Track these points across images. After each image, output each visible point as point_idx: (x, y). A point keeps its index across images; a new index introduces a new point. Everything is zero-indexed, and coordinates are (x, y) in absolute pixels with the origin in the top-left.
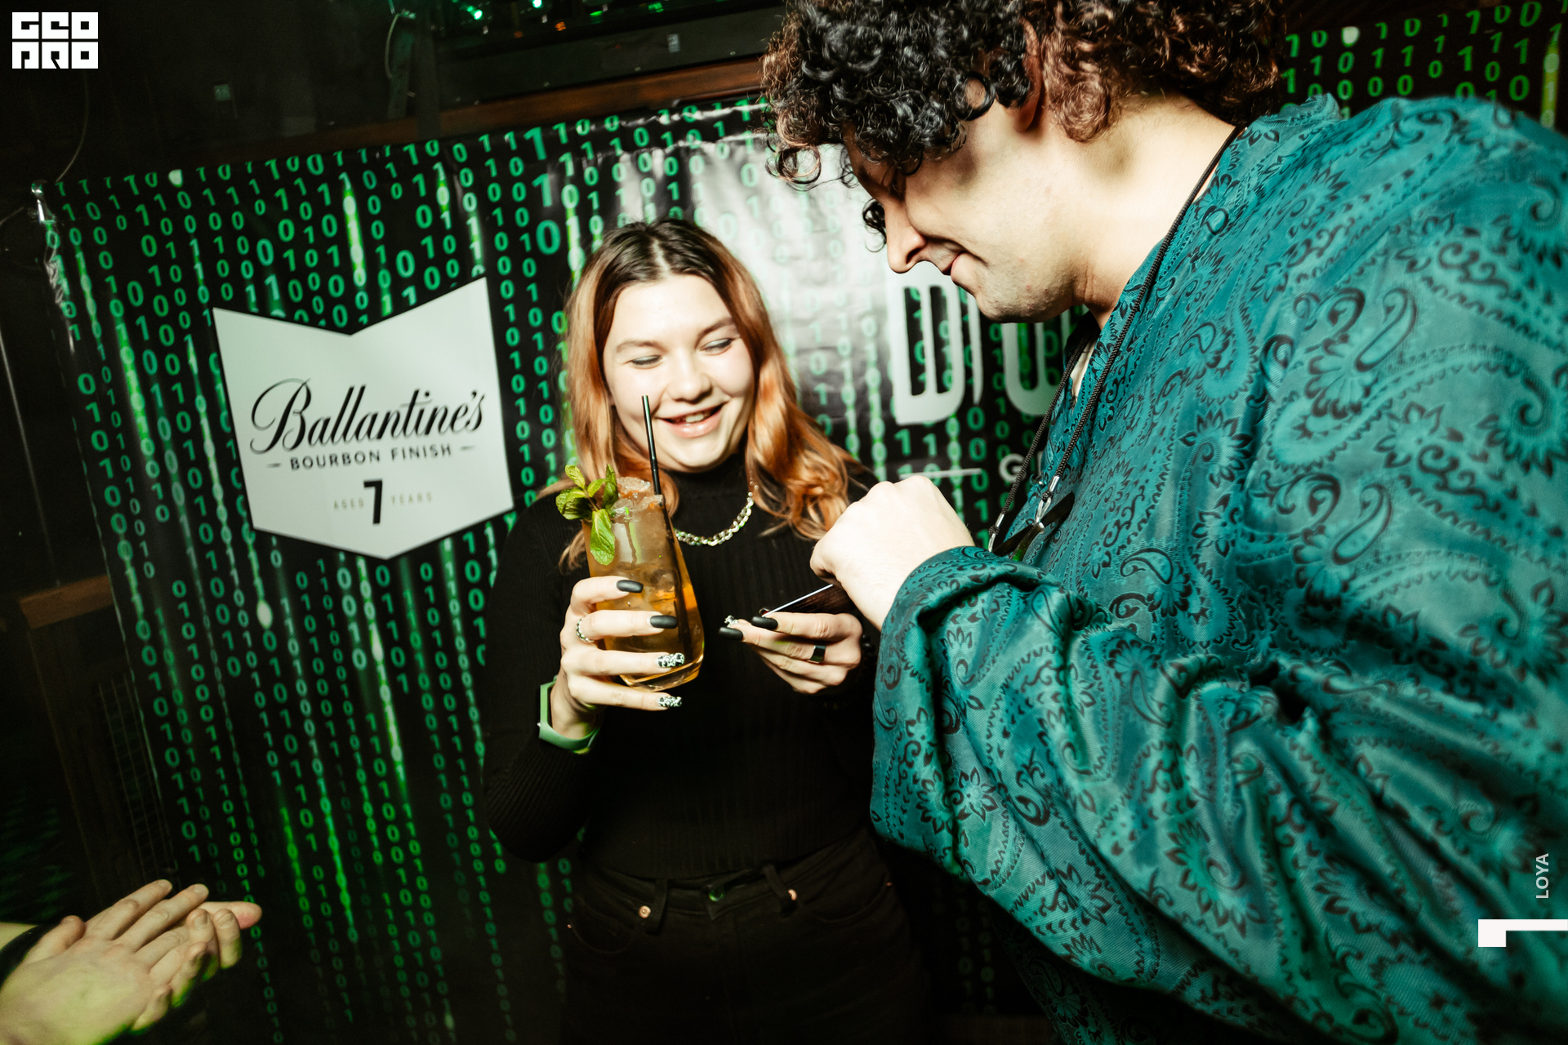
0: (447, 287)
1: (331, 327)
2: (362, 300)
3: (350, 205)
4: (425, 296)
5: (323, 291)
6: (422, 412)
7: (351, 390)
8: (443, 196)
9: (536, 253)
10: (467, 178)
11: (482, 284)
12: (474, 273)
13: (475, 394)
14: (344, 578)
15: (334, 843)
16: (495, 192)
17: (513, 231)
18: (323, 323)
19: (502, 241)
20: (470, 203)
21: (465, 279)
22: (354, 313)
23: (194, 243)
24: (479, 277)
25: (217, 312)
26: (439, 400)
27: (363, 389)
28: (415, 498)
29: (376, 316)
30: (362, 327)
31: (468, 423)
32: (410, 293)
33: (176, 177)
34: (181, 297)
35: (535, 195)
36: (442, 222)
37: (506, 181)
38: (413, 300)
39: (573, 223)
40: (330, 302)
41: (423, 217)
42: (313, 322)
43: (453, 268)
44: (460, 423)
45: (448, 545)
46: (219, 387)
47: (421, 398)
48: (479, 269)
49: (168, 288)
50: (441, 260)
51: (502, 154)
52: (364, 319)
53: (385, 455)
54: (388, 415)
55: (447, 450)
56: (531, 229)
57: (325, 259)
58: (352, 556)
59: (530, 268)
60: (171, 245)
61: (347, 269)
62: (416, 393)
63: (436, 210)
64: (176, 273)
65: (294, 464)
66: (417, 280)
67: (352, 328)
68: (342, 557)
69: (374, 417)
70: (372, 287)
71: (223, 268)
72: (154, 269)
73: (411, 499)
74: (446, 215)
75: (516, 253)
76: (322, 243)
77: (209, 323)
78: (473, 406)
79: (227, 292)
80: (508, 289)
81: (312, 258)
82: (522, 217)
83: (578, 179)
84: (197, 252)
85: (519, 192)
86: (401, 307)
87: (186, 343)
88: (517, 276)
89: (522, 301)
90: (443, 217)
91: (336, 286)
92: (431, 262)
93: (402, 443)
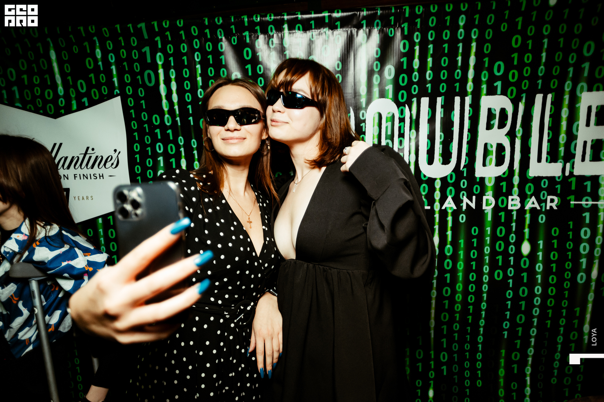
0: (102, 99)
1: (46, 114)
2: (62, 102)
3: (53, 55)
4: (93, 103)
5: (42, 96)
6: (90, 157)
7: (55, 144)
8: (98, 53)
9: (144, 85)
10: (110, 45)
11: (118, 99)
12: (115, 93)
13: (115, 151)
16: (123, 53)
17: (133, 74)
18: (41, 111)
19: (127, 78)
20: (112, 58)
21: (111, 96)
22: (58, 108)
24: (117, 95)
26: (98, 152)
27: (61, 144)
28: (85, 198)
29: (69, 111)
30: (62, 115)
31: (112, 164)
32: (85, 100)
35: (143, 56)
36: (99, 67)
37: (129, 49)
38: (87, 104)
39: (161, 71)
40: (45, 102)
41: (89, 64)
42: (36, 111)
43: (105, 90)
44: (108, 164)
45: (100, 220)
47: (90, 151)
48: (117, 91)
50: (98, 85)
51: (127, 34)
52: (63, 111)
53: (71, 177)
54: (73, 157)
55: (102, 176)
56: (142, 73)
57: (43, 81)
59: (141, 93)
61: (54, 86)
62: (88, 148)
63: (96, 60)
66: (88, 94)
67: (56, 115)
69: (66, 158)
70: (67, 96)
73: (83, 199)
75: (135, 85)
76: (41, 73)
78: (115, 156)
80: (131, 102)
81: (36, 80)
82: (137, 67)
83: (164, 50)
85: (135, 55)
86: (81, 107)
88: (135, 95)
89: (138, 108)
90: (99, 64)
91: (49, 94)
92: (94, 86)
93: (79, 171)
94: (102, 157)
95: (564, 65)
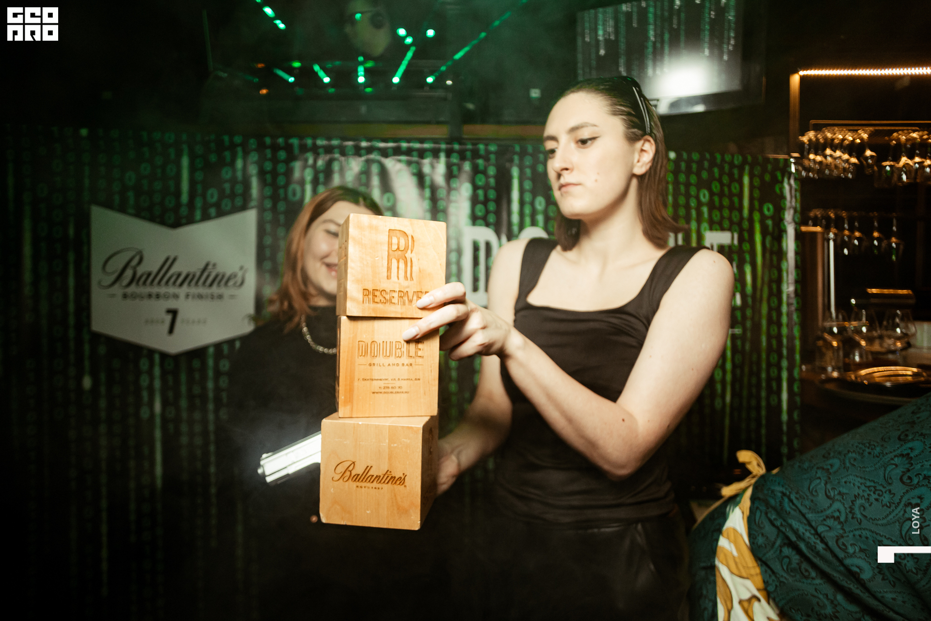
1: (163, 223)
2: (184, 211)
3: (185, 161)
4: (221, 214)
5: (162, 204)
7: (168, 258)
8: (239, 165)
9: (286, 200)
10: (254, 157)
11: (254, 211)
12: (251, 205)
13: (242, 268)
14: (144, 364)
15: (104, 529)
16: (268, 166)
18: (158, 220)
20: (253, 170)
21: (244, 208)
22: (179, 217)
23: (87, 168)
24: (252, 208)
25: (93, 207)
26: (220, 269)
27: (175, 259)
28: (196, 321)
29: (191, 221)
30: (182, 225)
31: (235, 283)
32: (212, 210)
33: (84, 132)
34: (71, 195)
36: (237, 177)
37: (275, 161)
38: (213, 215)
39: (308, 187)
40: (165, 210)
41: (226, 173)
42: (152, 220)
43: (238, 201)
44: (230, 283)
45: (211, 350)
46: (85, 248)
47: (210, 267)
48: (253, 203)
49: (64, 190)
51: (275, 148)
52: (184, 221)
53: (182, 296)
54: (188, 274)
55: (220, 297)
56: (285, 187)
57: (166, 187)
58: (151, 352)
59: (281, 206)
60: (71, 167)
61: (177, 194)
62: (208, 264)
63: (234, 170)
64: (71, 183)
65: (125, 296)
66: (217, 205)
67: (175, 225)
68: (145, 352)
69: (180, 274)
70: (191, 204)
71: (102, 184)
72: (58, 179)
73: (193, 322)
74: (239, 174)
75: (275, 198)
76: (165, 178)
77: (87, 212)
79: (102, 197)
80: (269, 216)
81: (158, 185)
82: (281, 180)
83: (314, 166)
84: (87, 173)
85: (281, 168)
86: (206, 217)
87: (70, 221)
88: (274, 210)
89: (275, 223)
91: (170, 202)
92: (227, 197)
93: (194, 290)
95: (687, 207)
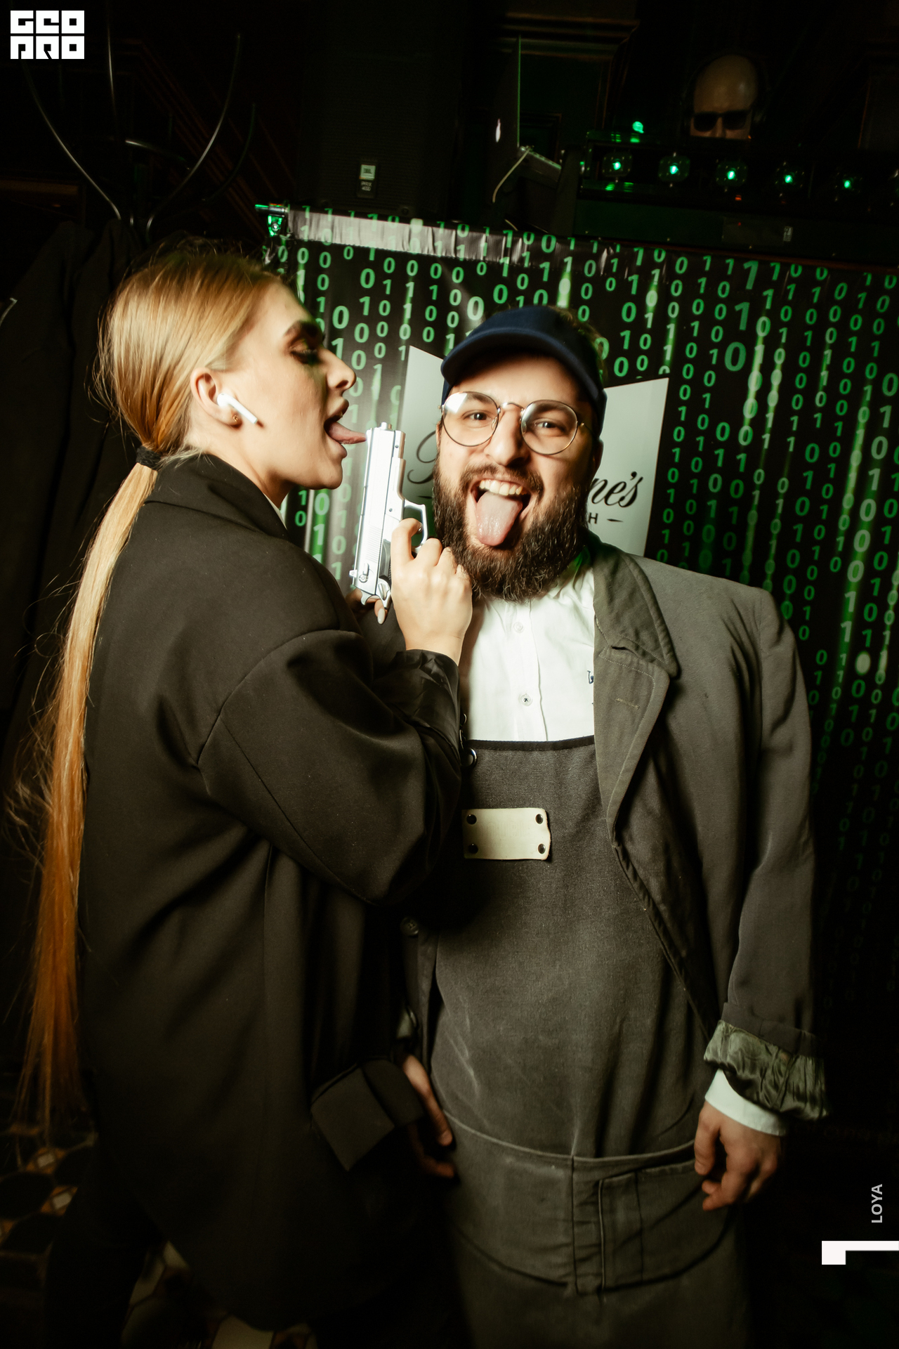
0: (632, 378)
3: (565, 284)
4: (611, 381)
8: (652, 299)
9: (720, 368)
10: (677, 289)
11: (664, 383)
12: (661, 372)
13: (634, 475)
16: (698, 307)
19: (692, 350)
20: (674, 311)
21: (651, 374)
23: (411, 285)
24: (664, 376)
25: (414, 350)
31: (622, 499)
34: (382, 329)
35: (734, 317)
36: (646, 321)
37: (711, 299)
39: (759, 349)
41: (628, 313)
43: (643, 363)
44: (614, 498)
48: (666, 369)
49: (373, 320)
50: (634, 352)
51: (717, 275)
56: (722, 347)
59: (710, 379)
60: (388, 282)
63: (642, 308)
64: (385, 308)
71: (431, 313)
72: (366, 300)
74: (649, 316)
75: (702, 363)
77: (403, 358)
78: (631, 484)
79: (428, 335)
80: (685, 393)
82: (717, 334)
83: (773, 315)
84: (410, 294)
85: (720, 311)
87: (375, 371)
88: (696, 383)
90: (646, 316)
92: (624, 353)
94: (606, 482)
